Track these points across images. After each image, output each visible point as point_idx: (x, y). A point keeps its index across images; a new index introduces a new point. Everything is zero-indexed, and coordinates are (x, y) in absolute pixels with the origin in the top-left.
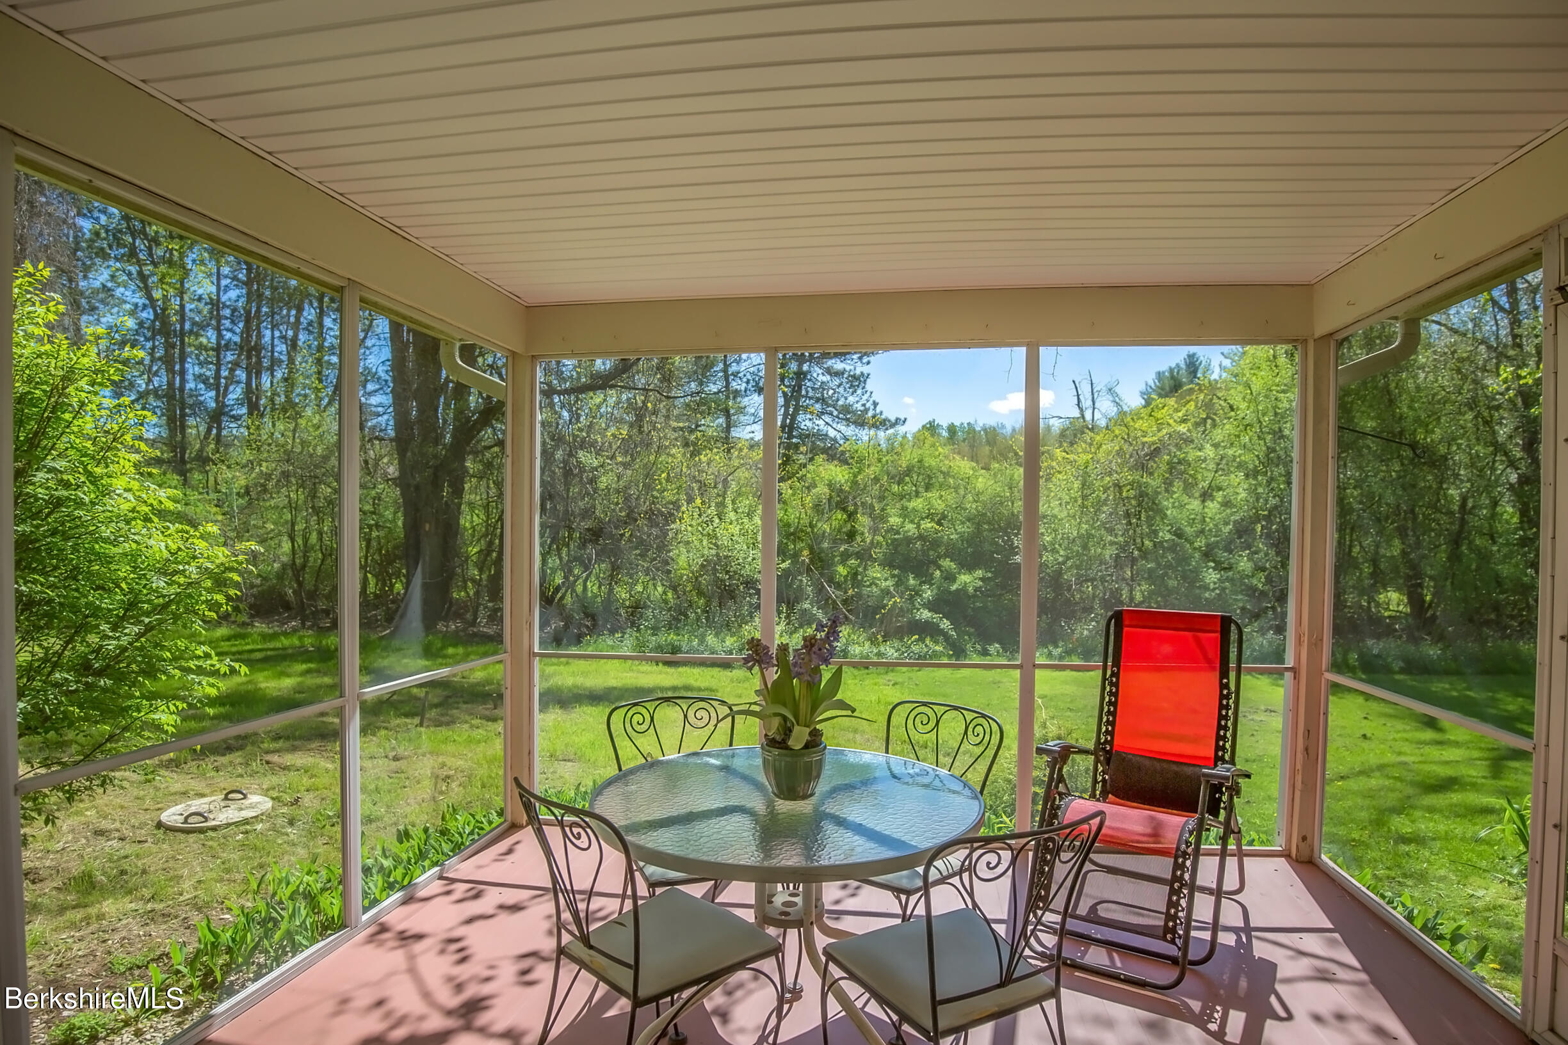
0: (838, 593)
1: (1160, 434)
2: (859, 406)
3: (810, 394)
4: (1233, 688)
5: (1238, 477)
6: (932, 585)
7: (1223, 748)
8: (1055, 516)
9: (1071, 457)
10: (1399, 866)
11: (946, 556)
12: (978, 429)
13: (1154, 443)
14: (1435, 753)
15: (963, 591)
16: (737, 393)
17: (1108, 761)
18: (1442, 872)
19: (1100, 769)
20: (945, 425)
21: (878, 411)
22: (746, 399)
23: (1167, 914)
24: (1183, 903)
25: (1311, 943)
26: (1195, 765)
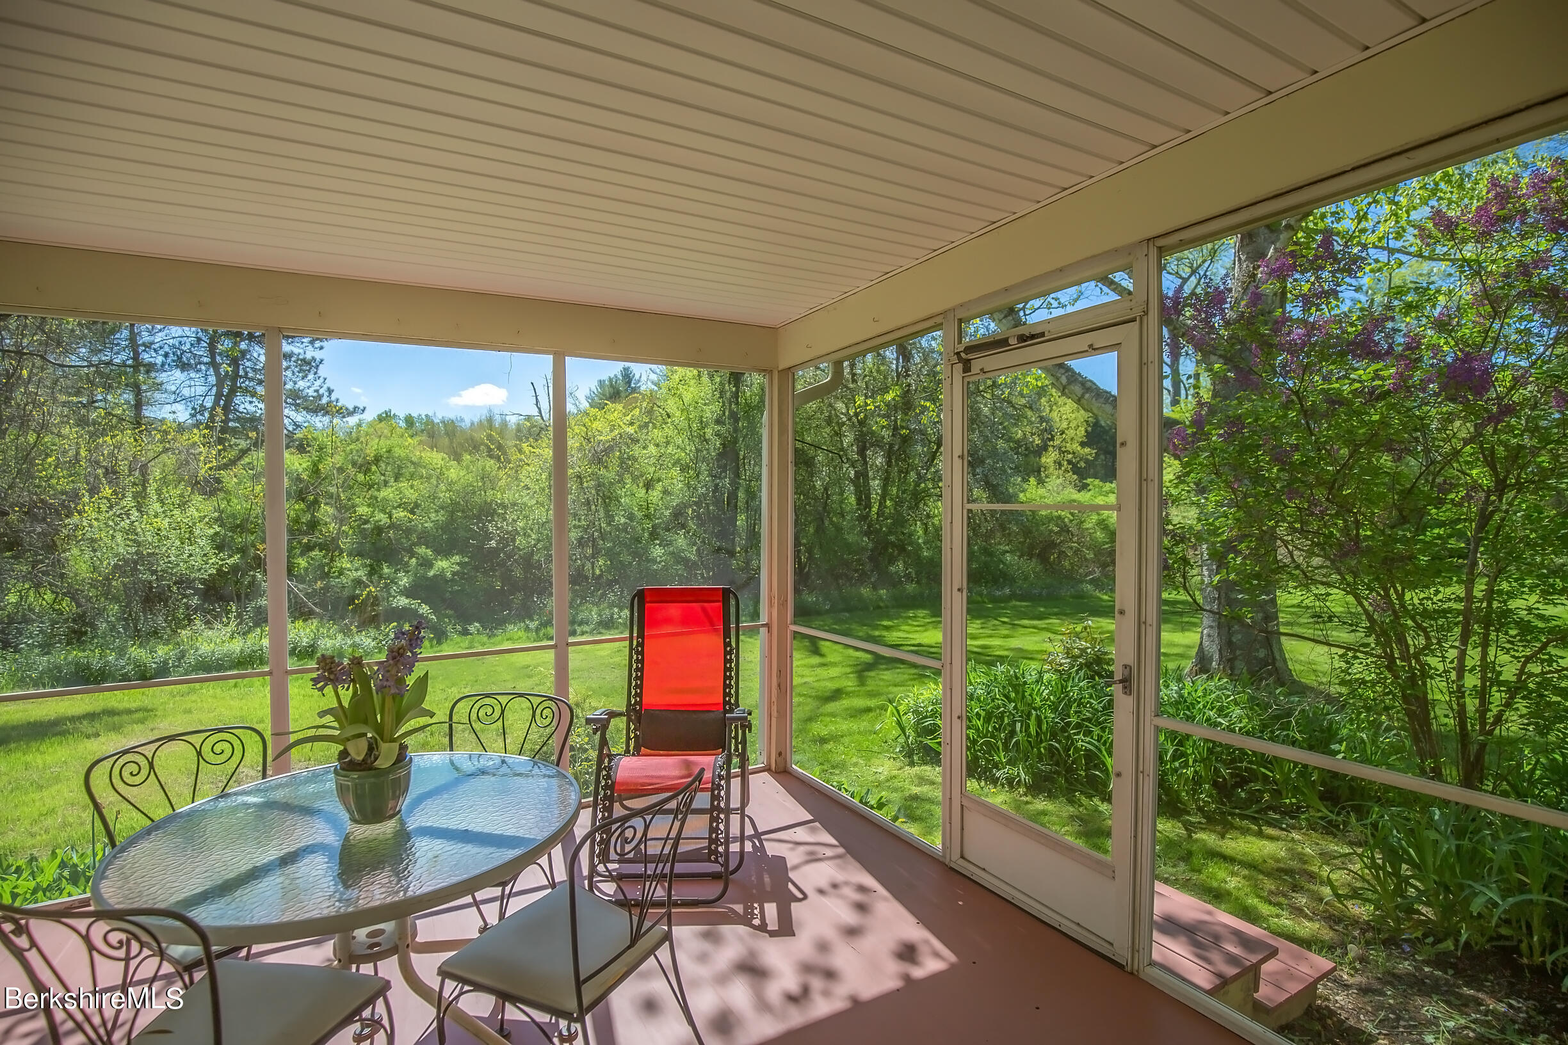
0: (301, 586)
1: (613, 434)
2: (311, 392)
3: (250, 375)
4: (734, 645)
5: (675, 472)
6: (407, 572)
7: (730, 694)
8: (525, 504)
9: (537, 451)
10: (828, 761)
11: (419, 544)
12: (436, 421)
13: (608, 441)
14: (823, 673)
15: (441, 576)
16: (150, 368)
17: (639, 720)
18: (854, 760)
19: (632, 727)
20: (402, 416)
21: (333, 397)
22: (164, 375)
23: (710, 838)
24: (722, 827)
25: (801, 834)
26: (709, 711)
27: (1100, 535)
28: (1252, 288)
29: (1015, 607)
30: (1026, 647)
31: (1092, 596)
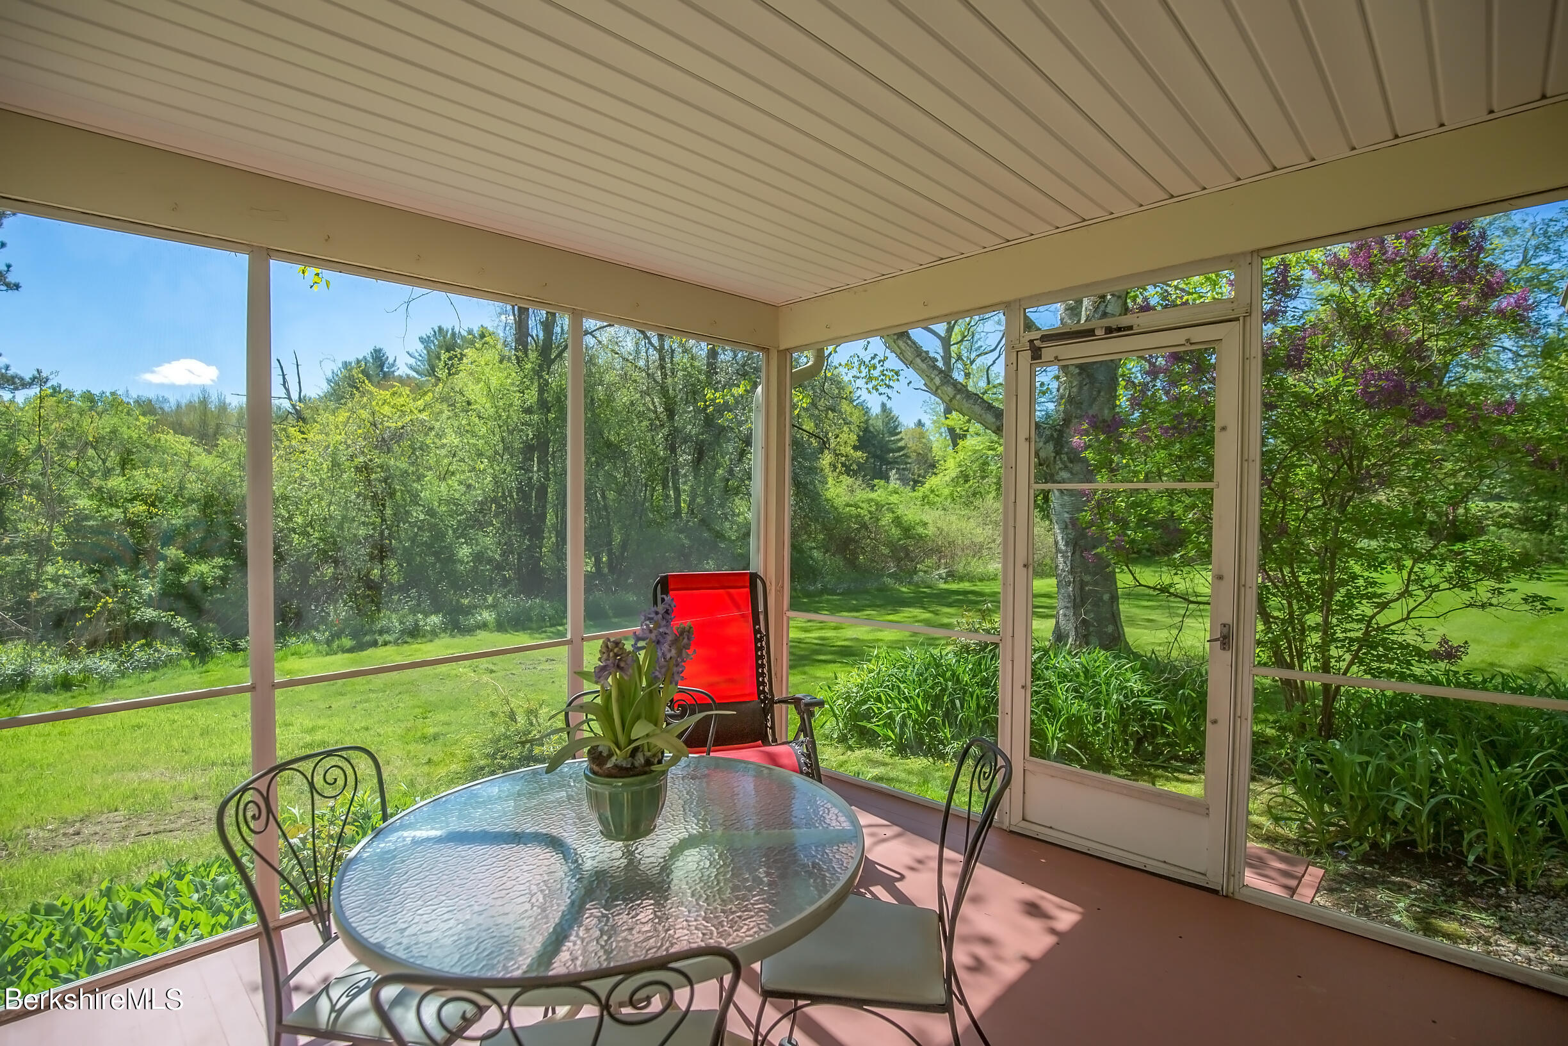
1: (403, 421)
6: (152, 578)
7: (763, 683)
12: (126, 398)
15: (199, 582)
26: (745, 702)
27: (895, 532)
28: (1102, 308)
29: (828, 601)
30: (861, 637)
31: (892, 589)
